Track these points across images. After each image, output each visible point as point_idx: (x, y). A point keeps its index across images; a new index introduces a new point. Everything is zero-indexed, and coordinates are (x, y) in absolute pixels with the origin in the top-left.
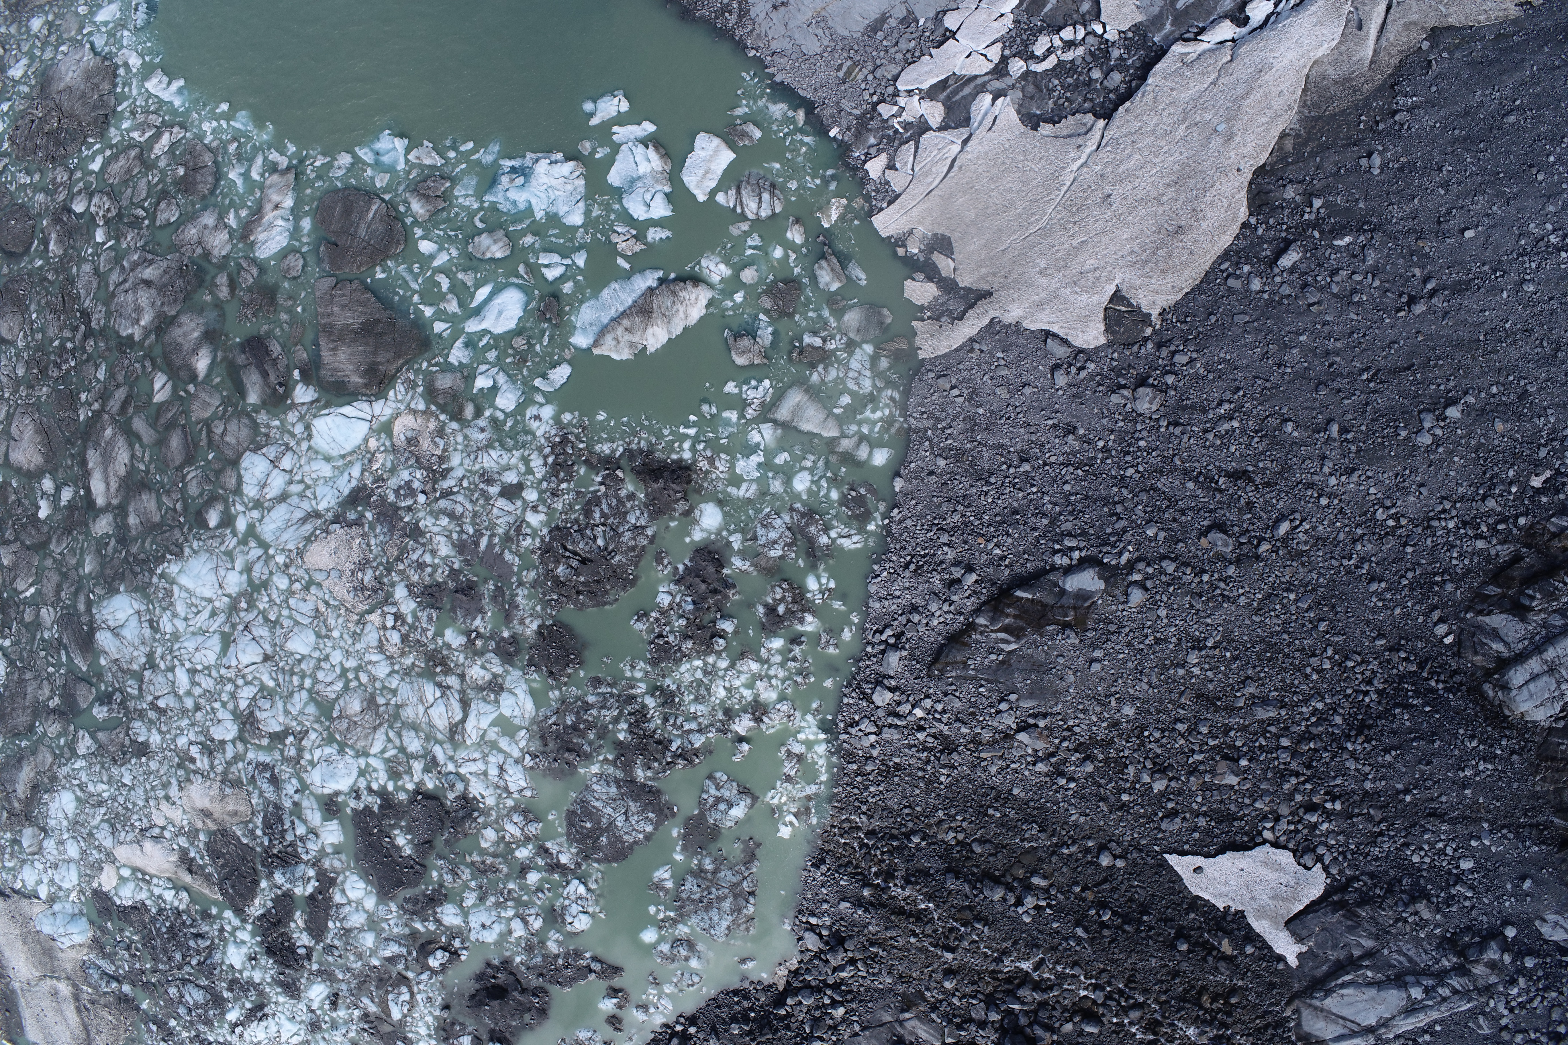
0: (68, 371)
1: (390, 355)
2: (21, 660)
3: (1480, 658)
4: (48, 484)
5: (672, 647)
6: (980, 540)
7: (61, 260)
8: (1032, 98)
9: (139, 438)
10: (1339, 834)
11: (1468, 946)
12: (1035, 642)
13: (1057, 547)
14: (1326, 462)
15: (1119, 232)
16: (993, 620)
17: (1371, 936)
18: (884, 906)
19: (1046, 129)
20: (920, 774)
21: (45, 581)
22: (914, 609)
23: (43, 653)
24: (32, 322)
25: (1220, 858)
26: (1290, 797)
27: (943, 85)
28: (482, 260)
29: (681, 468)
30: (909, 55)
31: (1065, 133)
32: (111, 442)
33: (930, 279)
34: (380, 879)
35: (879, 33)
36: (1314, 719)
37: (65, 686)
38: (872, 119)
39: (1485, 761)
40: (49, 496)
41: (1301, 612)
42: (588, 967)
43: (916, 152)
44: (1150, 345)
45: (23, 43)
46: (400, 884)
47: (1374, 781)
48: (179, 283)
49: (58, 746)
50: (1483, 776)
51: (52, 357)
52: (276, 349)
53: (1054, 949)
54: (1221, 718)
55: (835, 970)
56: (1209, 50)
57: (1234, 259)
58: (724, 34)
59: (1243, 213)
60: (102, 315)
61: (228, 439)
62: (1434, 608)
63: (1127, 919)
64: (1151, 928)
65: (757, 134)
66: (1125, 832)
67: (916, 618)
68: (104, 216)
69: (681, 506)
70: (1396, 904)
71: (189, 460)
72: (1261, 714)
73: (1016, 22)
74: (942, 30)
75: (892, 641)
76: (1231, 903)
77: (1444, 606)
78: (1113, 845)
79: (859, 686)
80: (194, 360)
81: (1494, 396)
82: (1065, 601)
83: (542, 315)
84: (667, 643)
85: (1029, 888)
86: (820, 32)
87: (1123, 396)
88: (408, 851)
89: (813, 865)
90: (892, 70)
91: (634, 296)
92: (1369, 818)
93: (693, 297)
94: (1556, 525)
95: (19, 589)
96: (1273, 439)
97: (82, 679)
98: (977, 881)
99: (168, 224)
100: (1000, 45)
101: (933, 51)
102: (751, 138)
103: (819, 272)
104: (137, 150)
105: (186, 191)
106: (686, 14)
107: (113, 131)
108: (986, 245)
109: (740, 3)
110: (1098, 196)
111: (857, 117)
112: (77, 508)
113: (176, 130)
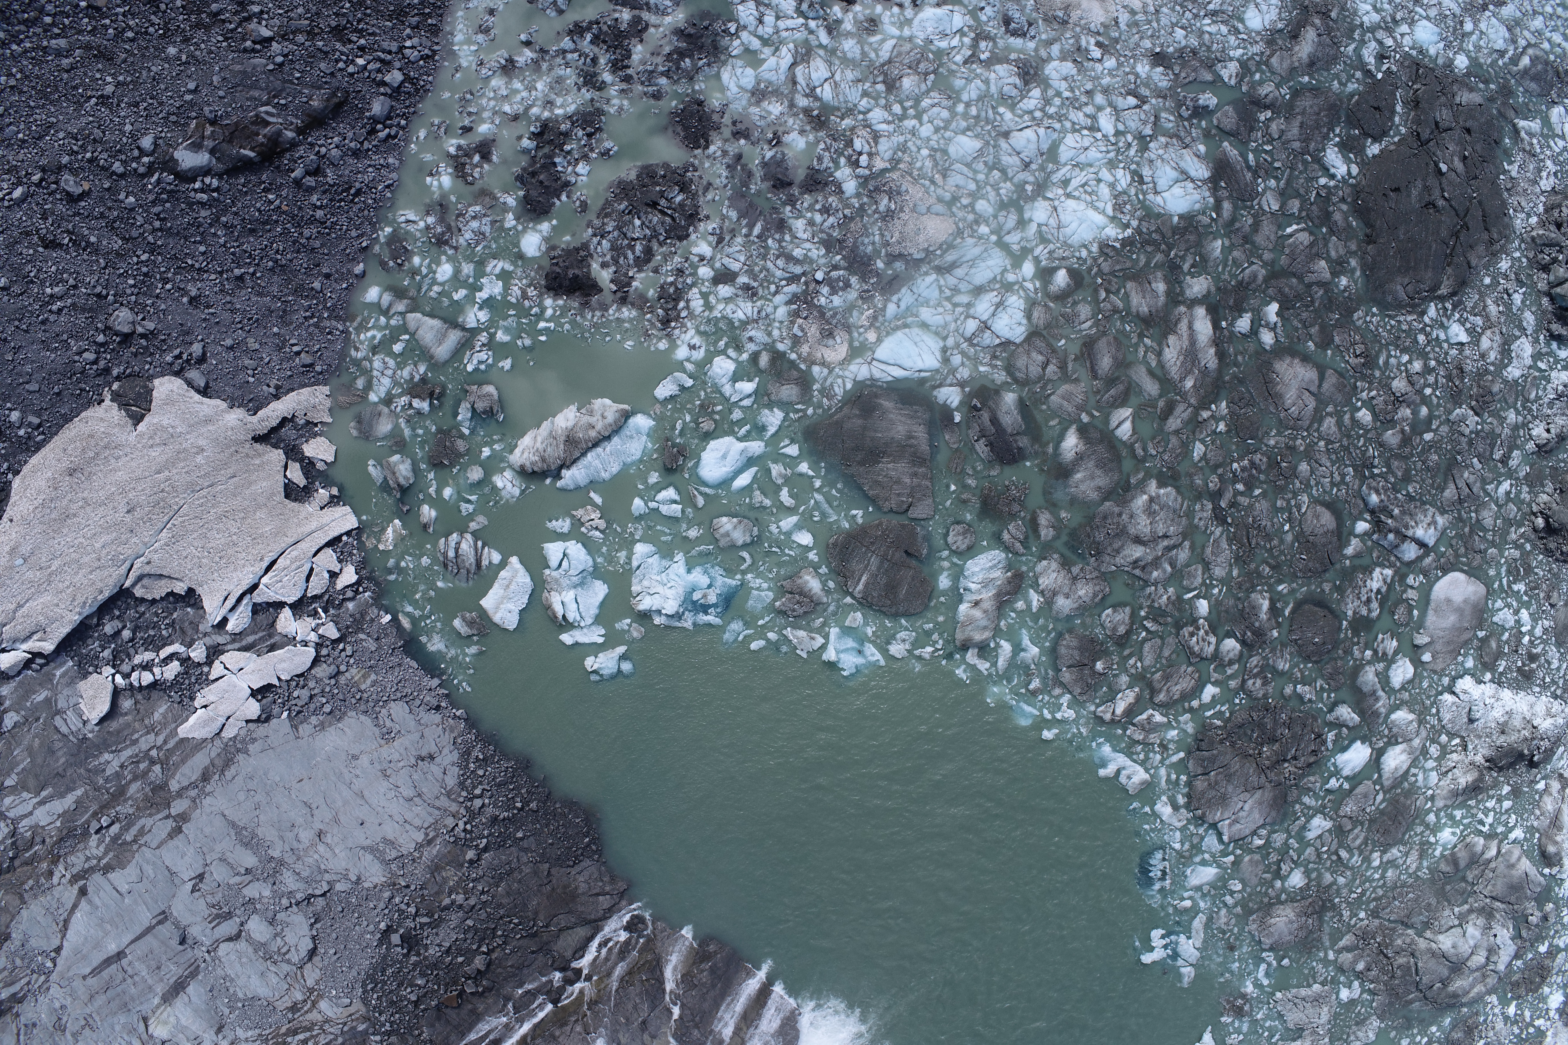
0: (1241, 458)
1: (847, 425)
5: (580, 126)
6: (284, 208)
8: (191, 623)
9: (1151, 373)
12: (243, 111)
13: (215, 195)
15: (126, 478)
16: (279, 134)
19: (180, 588)
20: (368, 11)
22: (356, 154)
24: (1290, 520)
27: (272, 648)
28: (743, 517)
29: (555, 290)
30: (301, 684)
31: (163, 582)
32: (1186, 373)
33: (310, 462)
35: (329, 711)
37: (1251, 130)
38: (348, 627)
40: (1267, 325)
43: (307, 585)
44: (115, 372)
45: (1313, 858)
48: (1100, 536)
51: (1262, 477)
52: (981, 448)
56: (23, 642)
57: (31, 444)
58: (487, 739)
59: (16, 483)
61: (1040, 358)
65: (457, 623)
67: (355, 146)
68: (1198, 629)
69: (557, 254)
73: (192, 699)
74: (264, 701)
75: (379, 127)
79: (416, 90)
80: (1081, 447)
82: (211, 145)
83: (682, 452)
84: (584, 130)
86: (388, 723)
87: (144, 328)
90: (319, 671)
91: (585, 462)
93: (526, 455)
96: (18, 274)
99: (1114, 607)
100: (212, 677)
101: (276, 682)
102: (464, 619)
103: (410, 474)
104: (1157, 700)
105: (1092, 641)
106: (525, 765)
107: (1190, 728)
108: (250, 484)
109: (467, 767)
110: (138, 513)
111: (362, 630)
112: (1231, 308)
113: (1108, 717)
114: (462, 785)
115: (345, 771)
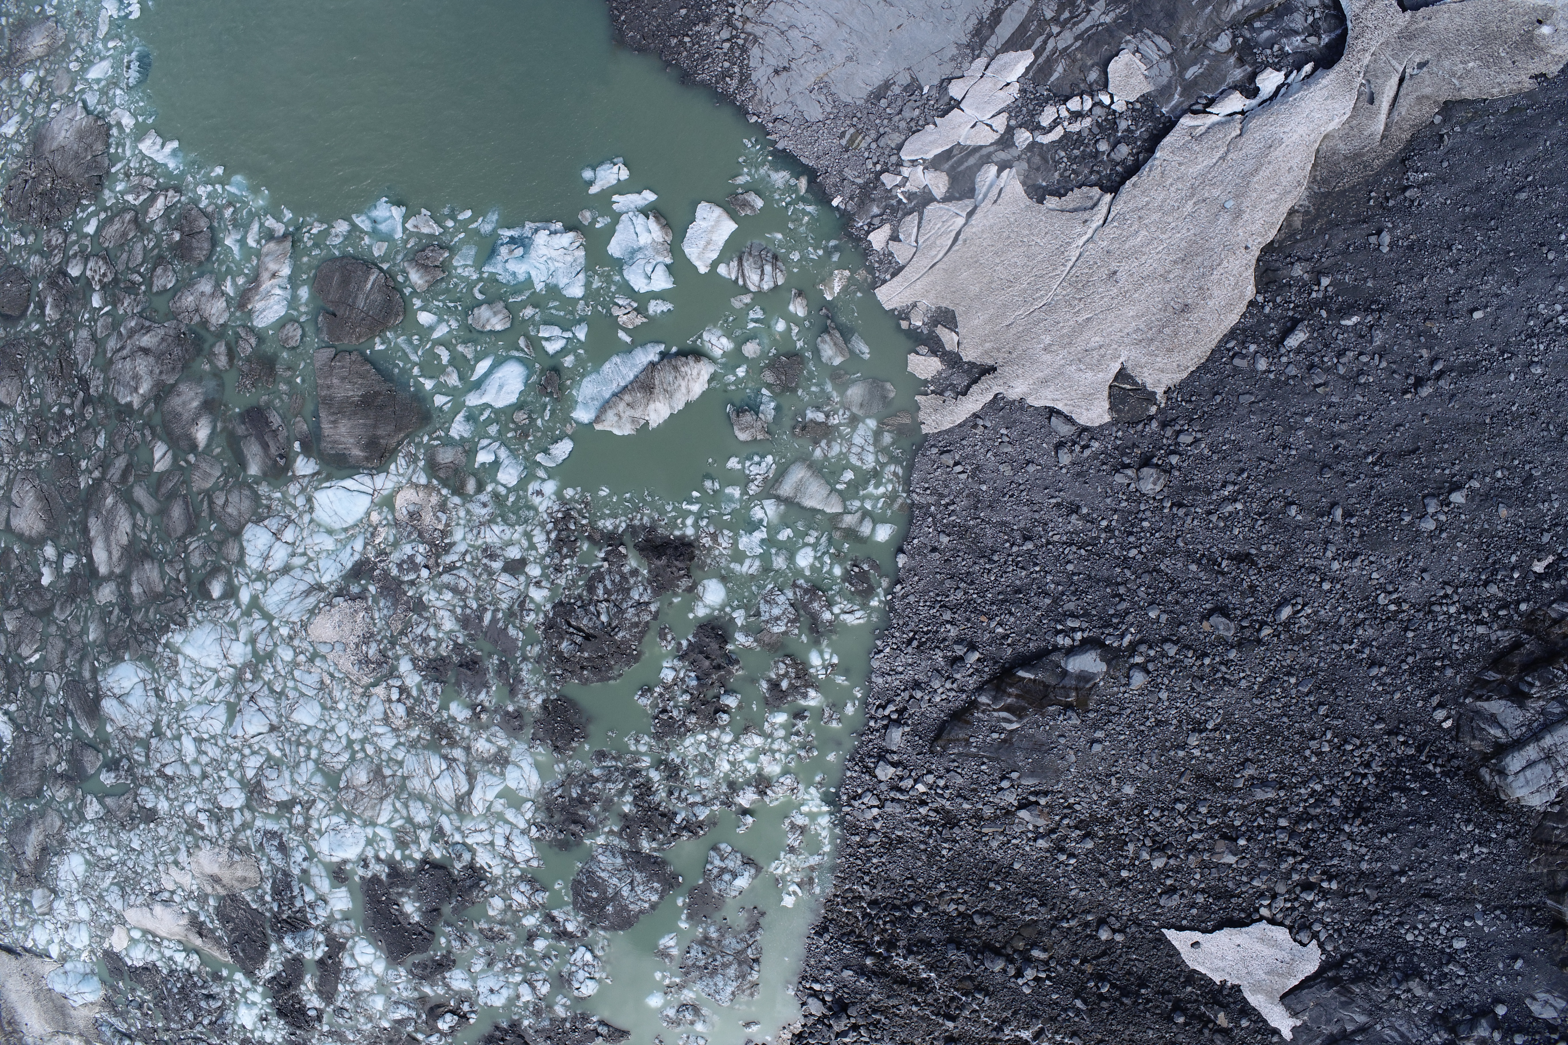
0: (67, 438)
1: (390, 428)
2: (28, 725)
3: (1477, 743)
4: (50, 551)
5: (676, 722)
6: (983, 618)
7: (58, 325)
8: (1038, 169)
9: (140, 507)
10: (1334, 912)
11: (1459, 1022)
12: (1036, 722)
13: (1059, 627)
14: (1330, 546)
15: (1124, 310)
16: (995, 699)
17: (1364, 1011)
18: (887, 975)
19: (1052, 202)
20: (922, 847)
21: (49, 647)
22: (917, 685)
23: (49, 719)
24: (30, 387)
25: (1217, 933)
26: (1287, 876)
27: (947, 155)
28: (482, 332)
29: (683, 544)
30: (913, 124)
31: (1071, 206)
32: (112, 511)
33: (934, 353)
34: (389, 945)
35: (883, 101)
36: (1312, 801)
37: (71, 752)
38: (875, 188)
39: (1480, 845)
40: (51, 563)
41: (1301, 696)
42: (595, 1030)
43: (920, 223)
44: (1154, 424)
45: (14, 100)
46: (408, 950)
47: (1370, 862)
48: (177, 351)
49: (66, 810)
50: (1478, 859)
51: (52, 423)
52: (276, 420)
53: (1053, 1019)
54: (1220, 799)
55: (838, 1035)
56: (1218, 123)
57: (1240, 337)
58: (725, 99)
59: (1250, 291)
60: (100, 382)
61: (230, 510)
62: (1433, 693)
63: (1125, 992)
64: (1148, 1001)
65: (759, 203)
66: (1124, 906)
67: (918, 694)
68: (100, 281)
69: (685, 583)
70: (1389, 981)
71: (191, 530)
72: (1260, 795)
73: (1023, 91)
74: (946, 99)
75: (894, 716)
76: (1227, 978)
77: (1444, 691)
78: (1112, 920)
79: (862, 760)
80: (193, 430)
81: (1498, 480)
82: (1067, 682)
83: (543, 389)
84: (671, 718)
85: (1028, 960)
86: (822, 98)
87: (1127, 476)
88: (416, 918)
89: (816, 933)
90: (895, 138)
91: (636, 370)
92: (1365, 897)
93: (695, 372)
94: (1557, 611)
95: (24, 654)
96: (1277, 522)
97: (89, 746)
98: (978, 952)
99: (165, 291)
100: (1005, 115)
101: (938, 120)
102: (753, 208)
103: (822, 346)
104: (132, 213)
105: (182, 257)
106: (686, 78)
107: (107, 193)
108: (990, 320)
109: (741, 68)
110: (1104, 272)
111: (860, 187)
112: (80, 576)
113: (171, 193)
114: (744, 50)
115: (858, 44)
